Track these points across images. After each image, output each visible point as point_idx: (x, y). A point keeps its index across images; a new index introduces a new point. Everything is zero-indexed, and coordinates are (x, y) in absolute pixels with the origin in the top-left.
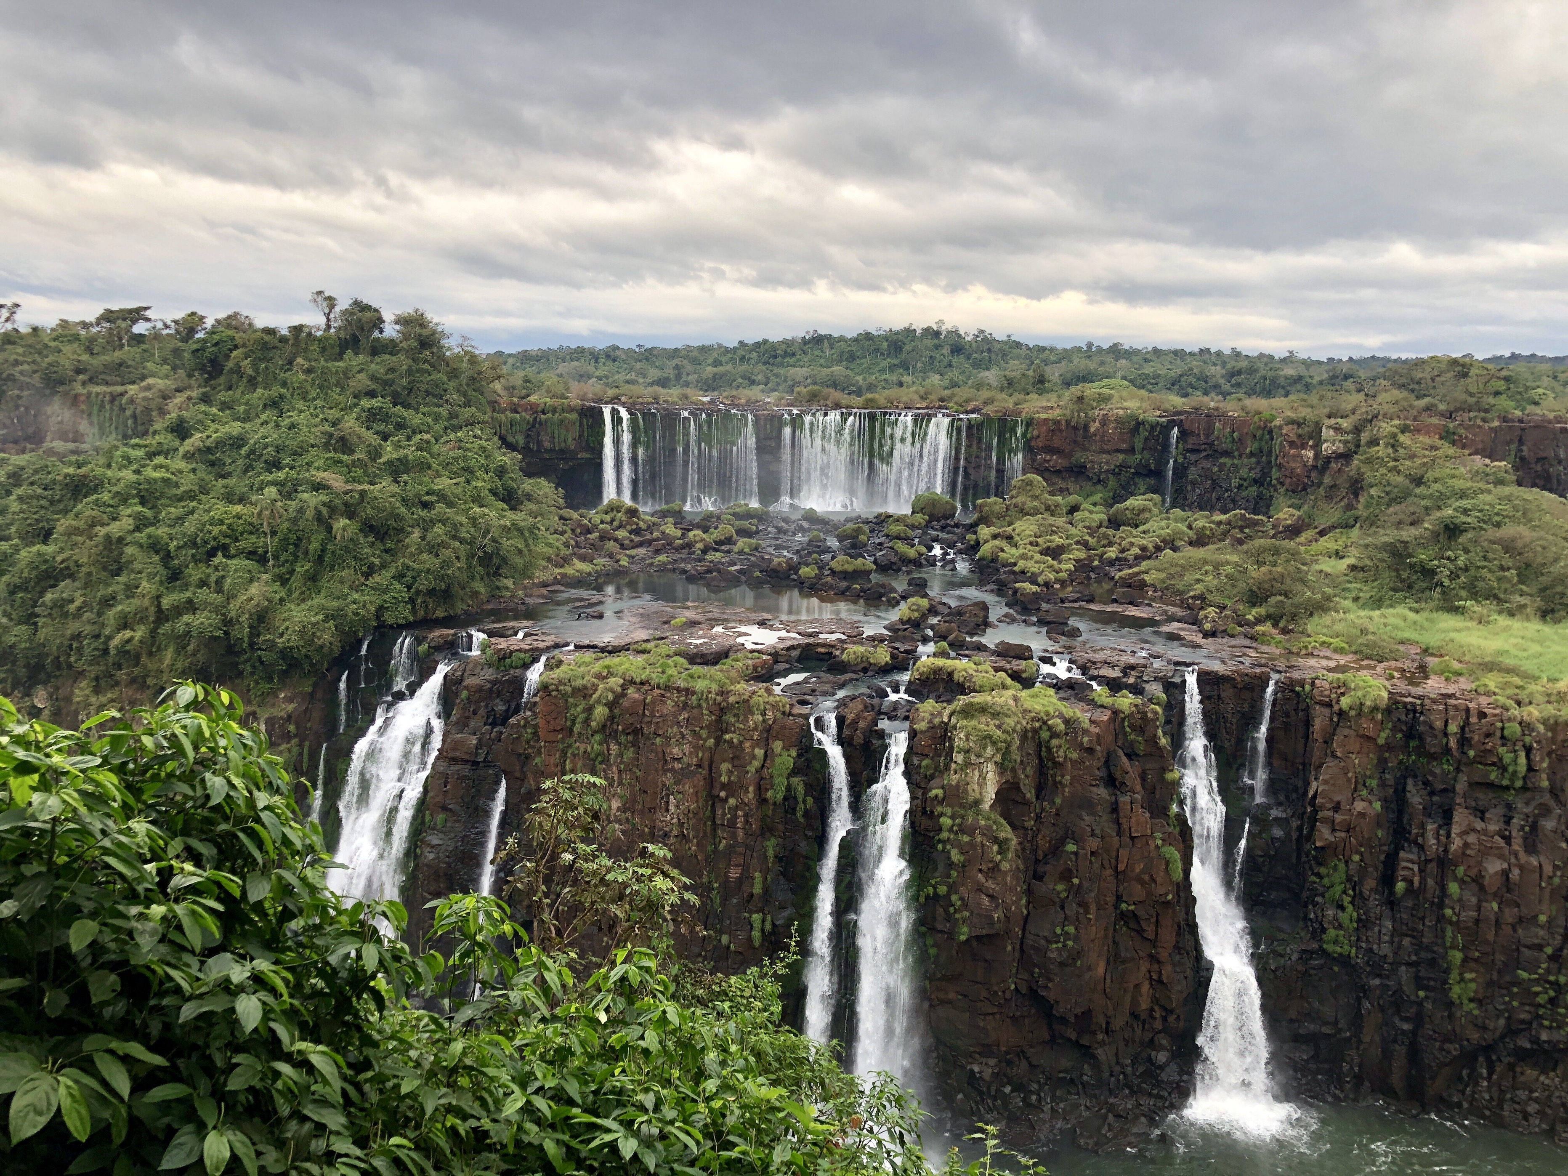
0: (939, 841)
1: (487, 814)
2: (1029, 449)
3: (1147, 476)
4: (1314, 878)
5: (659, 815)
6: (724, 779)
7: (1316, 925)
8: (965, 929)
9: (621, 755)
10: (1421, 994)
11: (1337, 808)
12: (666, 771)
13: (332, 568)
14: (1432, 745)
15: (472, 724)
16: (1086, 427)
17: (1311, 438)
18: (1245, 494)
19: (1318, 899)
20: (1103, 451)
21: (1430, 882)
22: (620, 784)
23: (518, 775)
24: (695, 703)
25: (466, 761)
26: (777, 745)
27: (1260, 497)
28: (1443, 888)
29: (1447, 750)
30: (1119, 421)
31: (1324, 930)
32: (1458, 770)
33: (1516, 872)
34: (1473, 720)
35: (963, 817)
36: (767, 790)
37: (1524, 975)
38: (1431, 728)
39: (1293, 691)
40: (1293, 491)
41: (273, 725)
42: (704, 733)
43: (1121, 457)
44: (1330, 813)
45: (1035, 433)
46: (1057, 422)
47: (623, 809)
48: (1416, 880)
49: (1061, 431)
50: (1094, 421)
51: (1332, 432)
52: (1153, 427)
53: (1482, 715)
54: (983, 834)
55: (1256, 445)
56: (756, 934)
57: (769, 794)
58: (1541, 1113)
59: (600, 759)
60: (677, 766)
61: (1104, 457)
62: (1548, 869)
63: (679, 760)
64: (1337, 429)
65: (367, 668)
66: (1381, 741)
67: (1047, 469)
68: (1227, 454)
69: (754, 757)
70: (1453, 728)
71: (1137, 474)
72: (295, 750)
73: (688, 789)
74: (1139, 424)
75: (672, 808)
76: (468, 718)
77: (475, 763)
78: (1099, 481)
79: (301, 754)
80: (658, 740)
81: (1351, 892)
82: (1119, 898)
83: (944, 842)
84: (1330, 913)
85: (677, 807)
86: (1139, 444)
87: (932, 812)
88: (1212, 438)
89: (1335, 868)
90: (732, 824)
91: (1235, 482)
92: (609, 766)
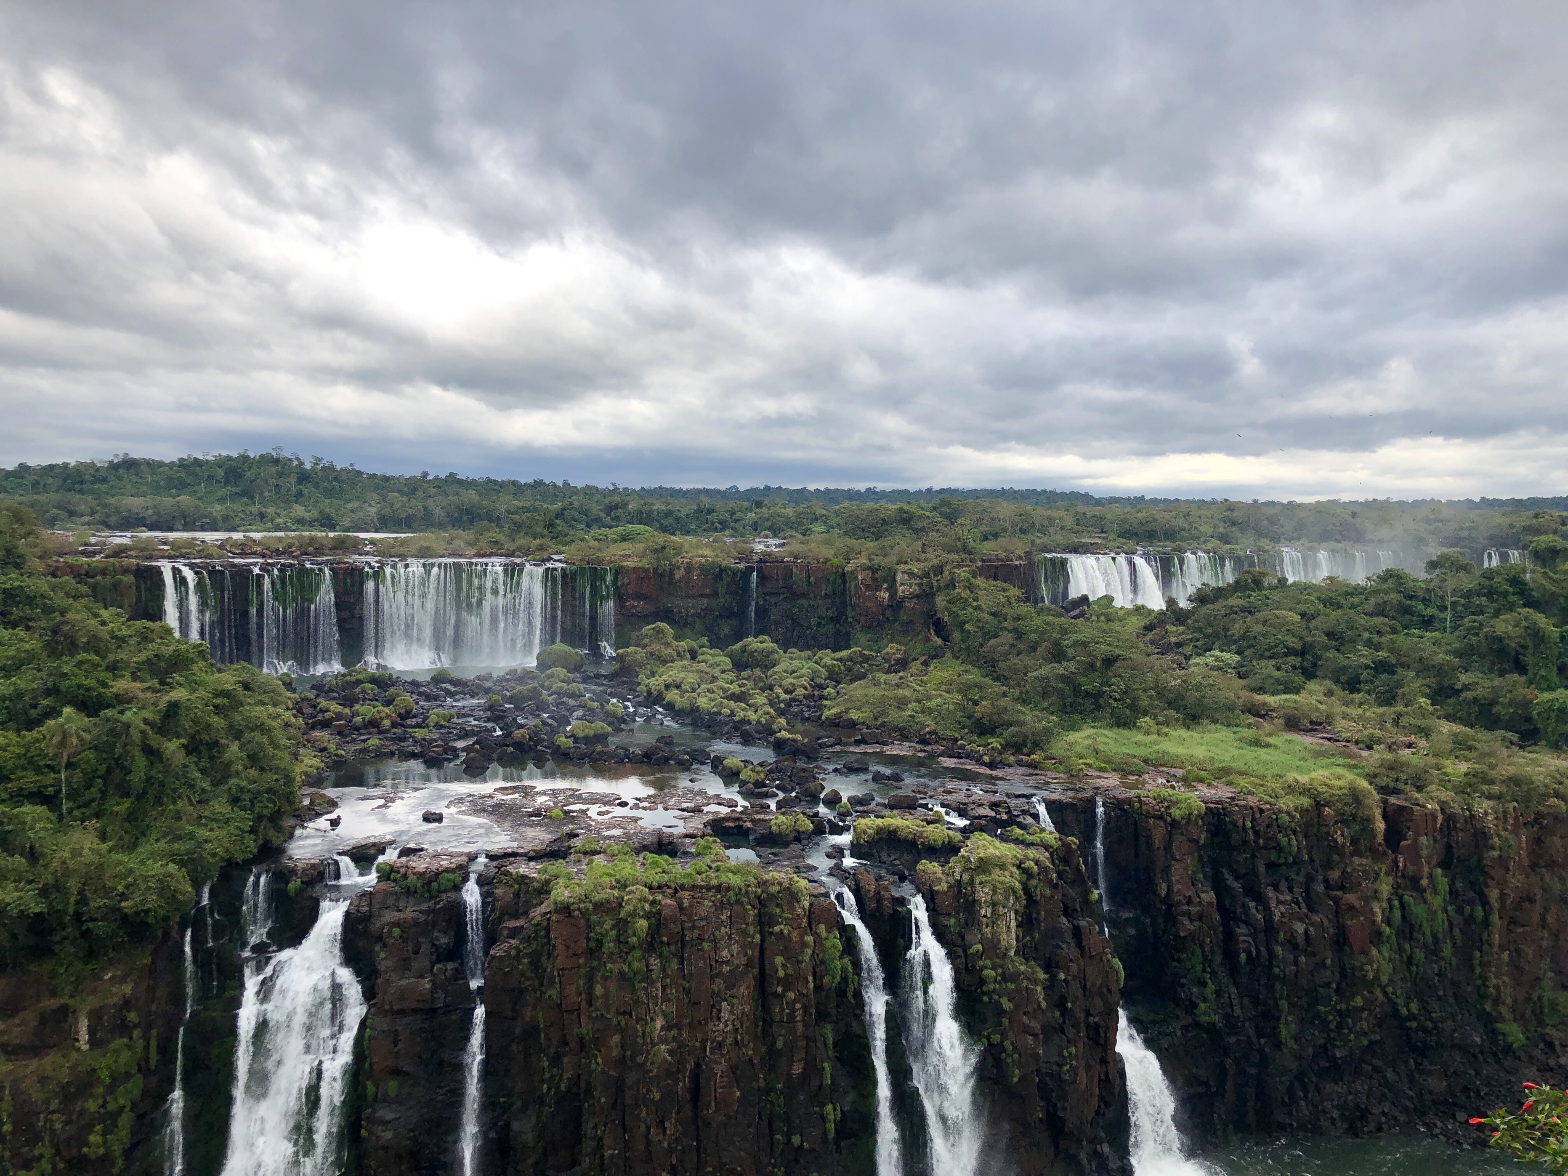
0: (983, 993)
1: (459, 1069)
2: (620, 598)
3: (728, 617)
4: (1175, 964)
5: (711, 1026)
6: (781, 973)
7: (1187, 1003)
8: (1017, 1071)
9: (663, 969)
10: (1262, 1041)
11: (1189, 901)
12: (712, 978)
13: (158, 801)
14: (1236, 838)
15: (415, 965)
16: (671, 574)
17: (885, 581)
18: (823, 631)
19: (1183, 981)
20: (688, 596)
21: (1263, 949)
22: (666, 999)
23: (509, 1014)
24: (733, 899)
25: (415, 1011)
26: (822, 929)
27: (838, 633)
28: (1271, 954)
29: (1245, 842)
30: (704, 569)
31: (1195, 1005)
32: (1254, 856)
33: (1311, 929)
34: (1258, 816)
35: (1001, 966)
36: (822, 977)
37: (1322, 1008)
38: (1235, 825)
39: (1123, 809)
40: (869, 628)
41: (100, 1018)
42: (751, 930)
43: (705, 601)
44: (1186, 907)
45: (626, 581)
46: (646, 571)
47: (666, 1028)
48: (1253, 949)
49: (649, 578)
50: (679, 568)
51: (906, 577)
52: (735, 573)
53: (1262, 811)
54: (1028, 979)
55: (830, 589)
56: (831, 1126)
57: (826, 980)
58: (1342, 1116)
59: (640, 978)
60: (726, 969)
61: (690, 603)
62: (1326, 922)
63: (727, 963)
64: (911, 574)
65: (215, 922)
66: (1202, 841)
67: (633, 615)
68: (804, 596)
69: (804, 945)
70: (1249, 824)
71: (720, 616)
72: (140, 1043)
73: (743, 990)
74: (722, 570)
75: (725, 1015)
76: (407, 960)
77: (433, 1011)
78: (686, 624)
79: (147, 1048)
80: (705, 945)
81: (1208, 970)
82: (1088, 1013)
83: (988, 993)
84: (1195, 990)
85: (731, 1012)
86: (722, 590)
87: (974, 966)
88: (790, 582)
89: (1193, 953)
90: (792, 1018)
91: (814, 621)
92: (652, 983)
